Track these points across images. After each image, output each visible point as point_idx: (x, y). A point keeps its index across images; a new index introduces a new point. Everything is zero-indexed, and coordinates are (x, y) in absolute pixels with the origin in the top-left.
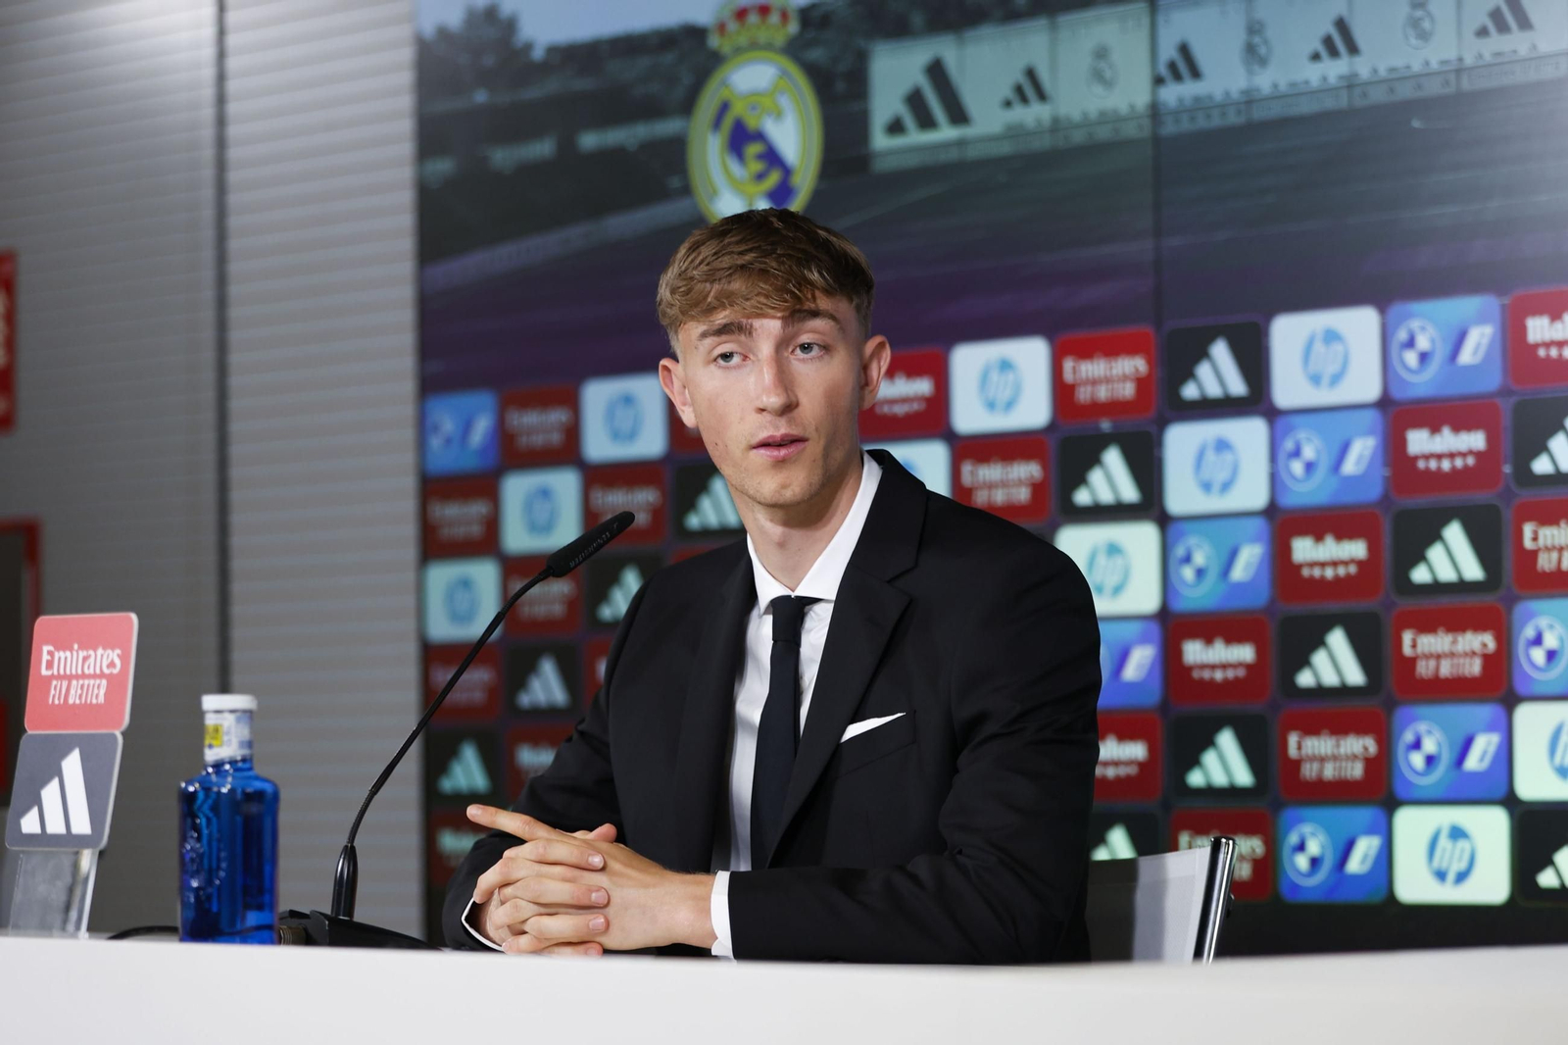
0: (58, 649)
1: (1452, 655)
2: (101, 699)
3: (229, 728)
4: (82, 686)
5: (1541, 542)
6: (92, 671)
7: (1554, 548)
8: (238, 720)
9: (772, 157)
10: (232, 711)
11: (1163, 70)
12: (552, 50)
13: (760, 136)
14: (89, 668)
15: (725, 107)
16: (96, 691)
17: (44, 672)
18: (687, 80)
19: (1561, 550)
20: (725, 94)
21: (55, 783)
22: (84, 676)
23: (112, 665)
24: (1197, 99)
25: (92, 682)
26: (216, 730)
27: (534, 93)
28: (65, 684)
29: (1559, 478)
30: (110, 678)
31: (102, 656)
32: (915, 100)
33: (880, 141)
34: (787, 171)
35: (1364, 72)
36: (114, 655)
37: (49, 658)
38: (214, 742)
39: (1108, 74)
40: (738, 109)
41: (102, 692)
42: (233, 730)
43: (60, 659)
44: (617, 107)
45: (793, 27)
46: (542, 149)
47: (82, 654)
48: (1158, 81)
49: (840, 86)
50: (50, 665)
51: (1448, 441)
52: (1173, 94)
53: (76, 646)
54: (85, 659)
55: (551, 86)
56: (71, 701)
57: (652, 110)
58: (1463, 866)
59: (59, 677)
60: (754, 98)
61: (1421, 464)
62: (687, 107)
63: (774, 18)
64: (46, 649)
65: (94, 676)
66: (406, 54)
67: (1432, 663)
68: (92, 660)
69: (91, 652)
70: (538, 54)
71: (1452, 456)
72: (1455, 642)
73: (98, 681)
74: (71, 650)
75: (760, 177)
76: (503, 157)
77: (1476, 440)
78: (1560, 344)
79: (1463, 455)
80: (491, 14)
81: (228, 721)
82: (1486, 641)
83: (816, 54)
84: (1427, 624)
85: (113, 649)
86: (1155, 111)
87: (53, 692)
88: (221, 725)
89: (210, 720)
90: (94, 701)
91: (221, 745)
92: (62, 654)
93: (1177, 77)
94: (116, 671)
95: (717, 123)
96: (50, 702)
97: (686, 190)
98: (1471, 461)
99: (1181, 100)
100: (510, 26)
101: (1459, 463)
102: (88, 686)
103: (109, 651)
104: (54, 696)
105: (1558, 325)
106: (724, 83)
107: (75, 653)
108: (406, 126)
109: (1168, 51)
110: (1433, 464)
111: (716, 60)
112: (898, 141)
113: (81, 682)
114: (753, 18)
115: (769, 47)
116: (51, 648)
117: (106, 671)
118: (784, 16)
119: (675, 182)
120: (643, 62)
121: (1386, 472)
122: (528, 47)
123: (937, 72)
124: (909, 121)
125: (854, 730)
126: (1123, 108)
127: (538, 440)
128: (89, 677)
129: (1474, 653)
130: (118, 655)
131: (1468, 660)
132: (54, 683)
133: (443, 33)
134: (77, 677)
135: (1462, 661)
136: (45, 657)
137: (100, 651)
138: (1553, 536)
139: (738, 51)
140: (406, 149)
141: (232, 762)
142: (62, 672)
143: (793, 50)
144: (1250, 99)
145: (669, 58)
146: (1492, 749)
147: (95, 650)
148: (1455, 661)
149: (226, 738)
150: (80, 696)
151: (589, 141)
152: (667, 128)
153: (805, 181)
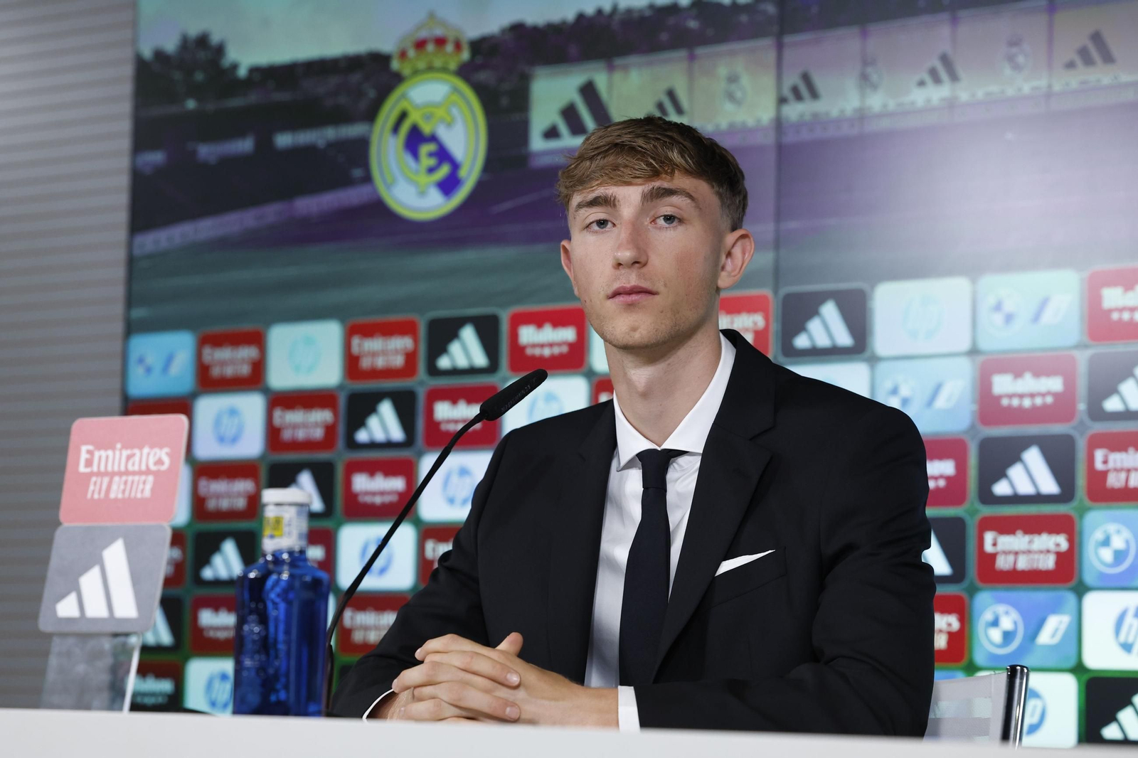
0: (99, 448)
1: (1029, 552)
2: (147, 493)
3: (290, 521)
4: (126, 483)
5: (1111, 465)
6: (136, 468)
7: (1121, 470)
8: (299, 514)
9: (443, 155)
10: (291, 504)
11: (787, 92)
12: (254, 70)
13: (433, 138)
14: (133, 465)
15: (403, 116)
16: (141, 486)
17: (82, 468)
18: (372, 94)
19: (1128, 471)
20: (404, 105)
21: (95, 571)
22: (127, 473)
23: (160, 462)
24: (815, 115)
25: (136, 478)
26: (278, 521)
27: (236, 102)
28: (106, 480)
29: (1128, 415)
30: (156, 474)
31: (148, 454)
32: (570, 114)
33: (537, 143)
34: (455, 166)
35: (964, 96)
36: (163, 454)
37: (88, 456)
38: (276, 533)
39: (739, 94)
40: (415, 117)
41: (148, 487)
42: (295, 523)
43: (100, 458)
44: (311, 115)
45: (465, 55)
46: (245, 145)
47: (126, 453)
48: (782, 101)
49: (504, 101)
50: (89, 463)
51: (1028, 383)
52: (794, 111)
53: (119, 446)
54: (129, 458)
55: (253, 98)
56: (112, 496)
57: (340, 117)
58: (1035, 720)
59: (99, 474)
60: (429, 110)
61: (1005, 402)
62: (371, 115)
63: (449, 48)
64: (84, 448)
65: (140, 473)
66: (128, 70)
67: (1011, 558)
68: (137, 458)
69: (137, 451)
70: (242, 72)
71: (1032, 396)
72: (1030, 542)
73: (143, 478)
74: (113, 448)
75: (431, 170)
76: (207, 152)
77: (1055, 384)
78: (1132, 310)
79: (1043, 395)
80: (203, 41)
81: (289, 514)
82: (1061, 542)
83: (483, 76)
84: (1006, 526)
85: (161, 447)
86: (779, 124)
87: (92, 488)
88: (282, 518)
89: (270, 513)
90: (139, 496)
91: (281, 536)
92: (103, 453)
93: (798, 96)
94: (165, 467)
95: (396, 129)
96: (89, 496)
97: (368, 179)
98: (1049, 400)
99: (802, 116)
100: (220, 50)
101: (1039, 401)
102: (133, 482)
103: (157, 450)
104: (93, 491)
105: (1130, 294)
106: (404, 96)
107: (117, 453)
108: (125, 126)
109: (792, 79)
110: (1015, 402)
111: (398, 79)
112: (553, 144)
113: (124, 478)
114: (430, 47)
115: (444, 70)
116: (90, 447)
117: (153, 468)
118: (458, 46)
119: (357, 173)
120: (333, 81)
121: (975, 407)
122: (235, 67)
123: (589, 91)
124: (563, 128)
125: (727, 566)
126: (751, 122)
127: (229, 371)
128: (134, 473)
129: (1048, 551)
130: (167, 454)
131: (1042, 556)
132: (94, 479)
133: (160, 55)
134: (120, 474)
135: (1036, 556)
136: (84, 456)
137: (146, 450)
138: (1122, 460)
139: (416, 72)
140: (125, 144)
141: (291, 553)
142: (102, 469)
143: (465, 72)
144: (862, 116)
145: (355, 78)
146: (1063, 627)
147: (141, 448)
148: (1031, 556)
149: (286, 529)
150: (124, 491)
151: (284, 140)
152: (353, 131)
153: (471, 174)
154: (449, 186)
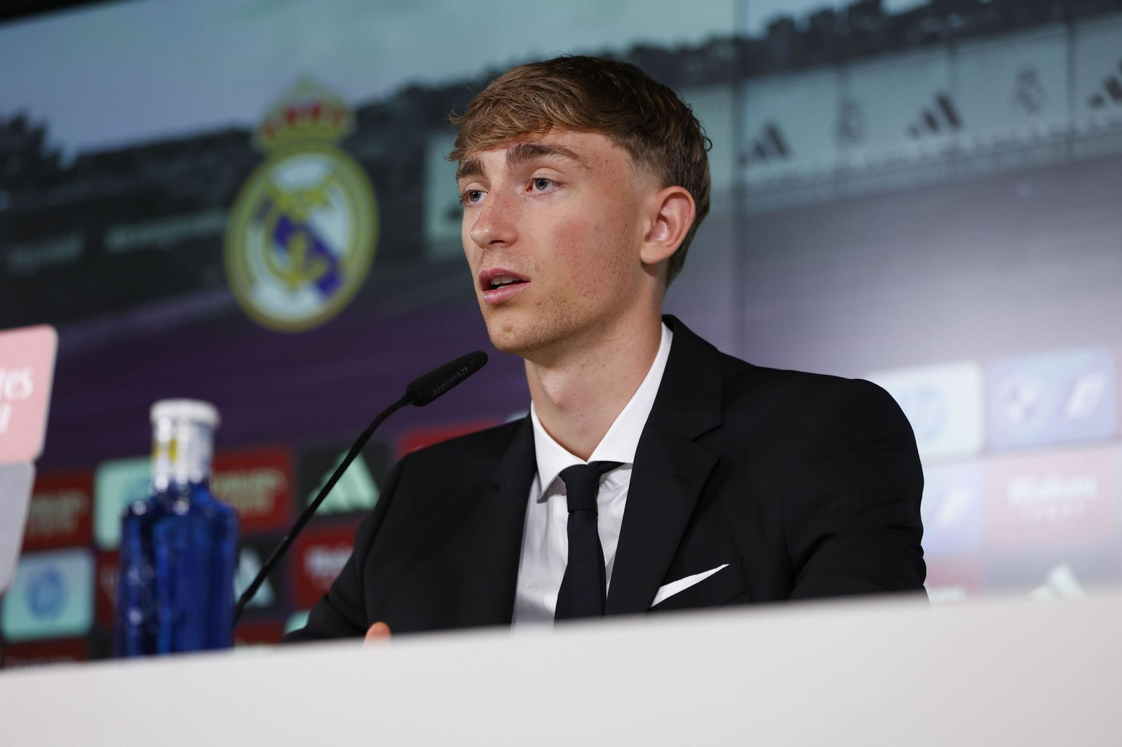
9: (318, 248)
11: (747, 150)
12: (81, 157)
13: (303, 228)
15: (269, 203)
20: (269, 191)
24: (785, 180)
33: (438, 227)
35: (968, 144)
40: (284, 204)
45: (347, 127)
46: (68, 248)
49: (397, 178)
52: (757, 173)
57: (190, 206)
60: (304, 194)
62: (228, 201)
63: (326, 119)
70: (66, 160)
75: (305, 268)
76: (24, 259)
80: (17, 125)
81: (186, 436)
83: (375, 149)
86: (738, 191)
93: (763, 156)
95: (261, 217)
97: (223, 280)
99: (766, 179)
100: (39, 135)
106: (270, 182)
109: (753, 131)
111: (259, 158)
118: (337, 117)
119: (211, 275)
120: (181, 166)
122: (56, 156)
125: (668, 591)
143: (349, 146)
144: (842, 174)
145: (209, 159)
151: (120, 239)
152: (203, 224)
153: (355, 267)
154: (326, 284)
